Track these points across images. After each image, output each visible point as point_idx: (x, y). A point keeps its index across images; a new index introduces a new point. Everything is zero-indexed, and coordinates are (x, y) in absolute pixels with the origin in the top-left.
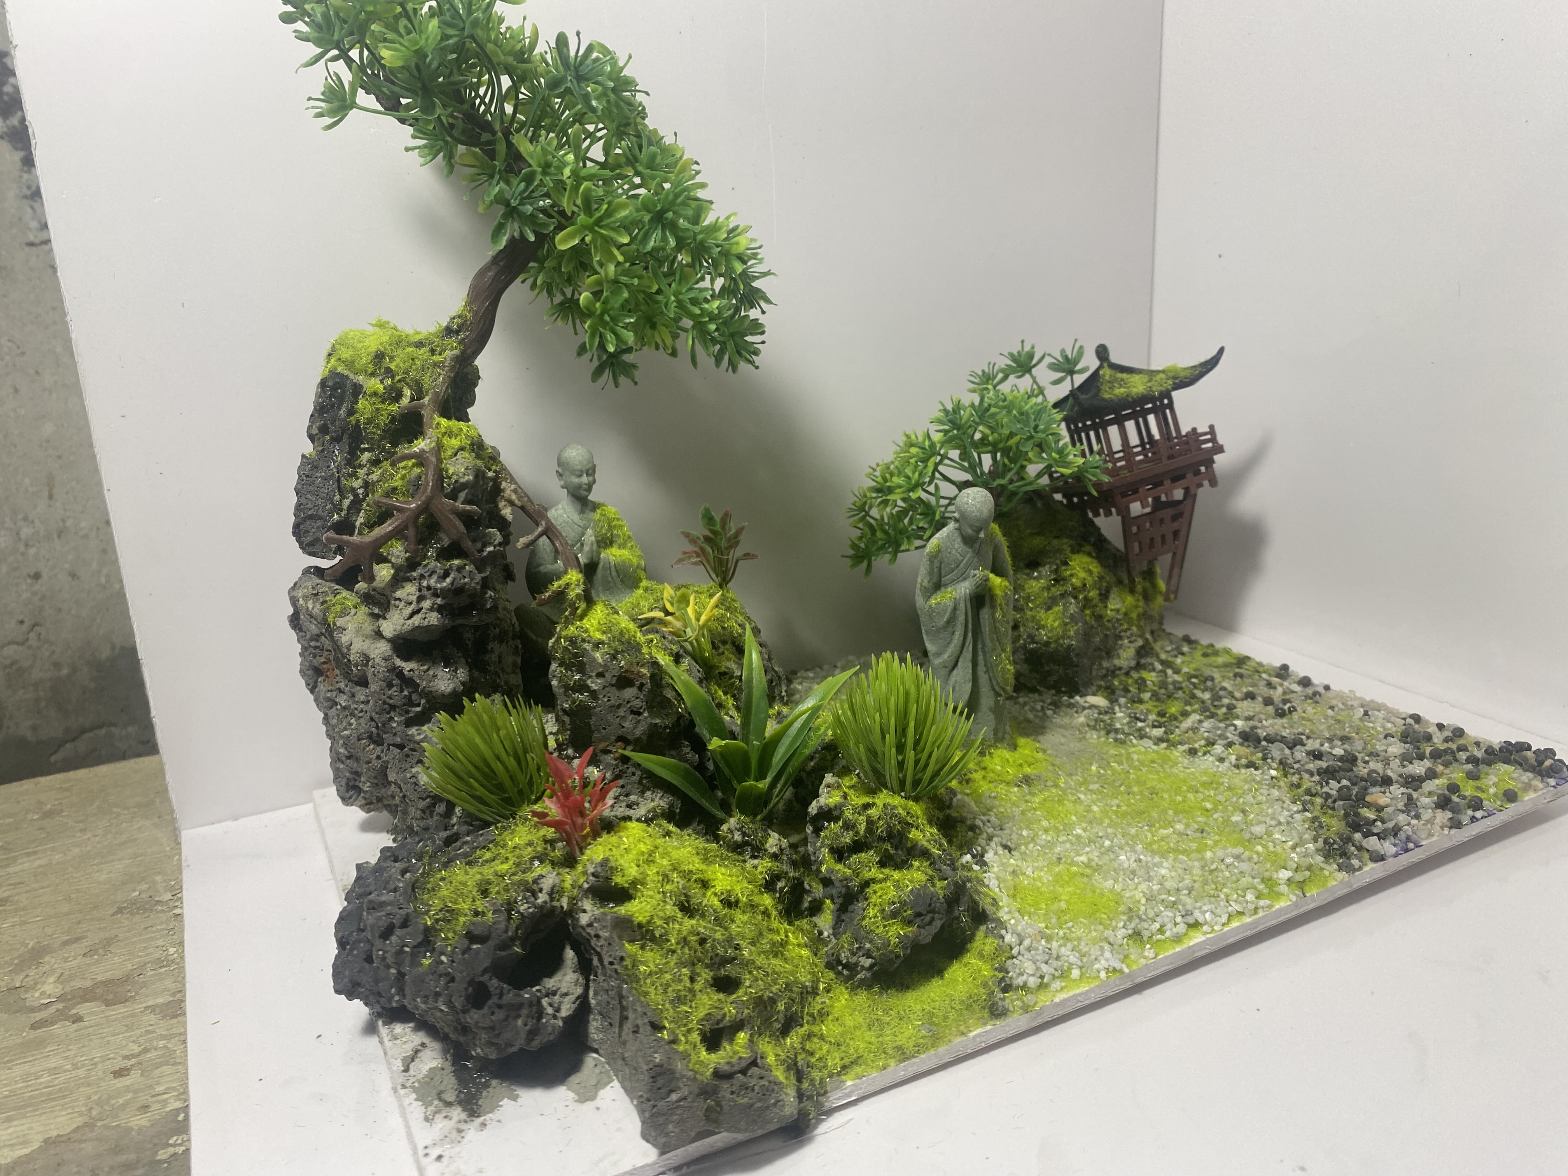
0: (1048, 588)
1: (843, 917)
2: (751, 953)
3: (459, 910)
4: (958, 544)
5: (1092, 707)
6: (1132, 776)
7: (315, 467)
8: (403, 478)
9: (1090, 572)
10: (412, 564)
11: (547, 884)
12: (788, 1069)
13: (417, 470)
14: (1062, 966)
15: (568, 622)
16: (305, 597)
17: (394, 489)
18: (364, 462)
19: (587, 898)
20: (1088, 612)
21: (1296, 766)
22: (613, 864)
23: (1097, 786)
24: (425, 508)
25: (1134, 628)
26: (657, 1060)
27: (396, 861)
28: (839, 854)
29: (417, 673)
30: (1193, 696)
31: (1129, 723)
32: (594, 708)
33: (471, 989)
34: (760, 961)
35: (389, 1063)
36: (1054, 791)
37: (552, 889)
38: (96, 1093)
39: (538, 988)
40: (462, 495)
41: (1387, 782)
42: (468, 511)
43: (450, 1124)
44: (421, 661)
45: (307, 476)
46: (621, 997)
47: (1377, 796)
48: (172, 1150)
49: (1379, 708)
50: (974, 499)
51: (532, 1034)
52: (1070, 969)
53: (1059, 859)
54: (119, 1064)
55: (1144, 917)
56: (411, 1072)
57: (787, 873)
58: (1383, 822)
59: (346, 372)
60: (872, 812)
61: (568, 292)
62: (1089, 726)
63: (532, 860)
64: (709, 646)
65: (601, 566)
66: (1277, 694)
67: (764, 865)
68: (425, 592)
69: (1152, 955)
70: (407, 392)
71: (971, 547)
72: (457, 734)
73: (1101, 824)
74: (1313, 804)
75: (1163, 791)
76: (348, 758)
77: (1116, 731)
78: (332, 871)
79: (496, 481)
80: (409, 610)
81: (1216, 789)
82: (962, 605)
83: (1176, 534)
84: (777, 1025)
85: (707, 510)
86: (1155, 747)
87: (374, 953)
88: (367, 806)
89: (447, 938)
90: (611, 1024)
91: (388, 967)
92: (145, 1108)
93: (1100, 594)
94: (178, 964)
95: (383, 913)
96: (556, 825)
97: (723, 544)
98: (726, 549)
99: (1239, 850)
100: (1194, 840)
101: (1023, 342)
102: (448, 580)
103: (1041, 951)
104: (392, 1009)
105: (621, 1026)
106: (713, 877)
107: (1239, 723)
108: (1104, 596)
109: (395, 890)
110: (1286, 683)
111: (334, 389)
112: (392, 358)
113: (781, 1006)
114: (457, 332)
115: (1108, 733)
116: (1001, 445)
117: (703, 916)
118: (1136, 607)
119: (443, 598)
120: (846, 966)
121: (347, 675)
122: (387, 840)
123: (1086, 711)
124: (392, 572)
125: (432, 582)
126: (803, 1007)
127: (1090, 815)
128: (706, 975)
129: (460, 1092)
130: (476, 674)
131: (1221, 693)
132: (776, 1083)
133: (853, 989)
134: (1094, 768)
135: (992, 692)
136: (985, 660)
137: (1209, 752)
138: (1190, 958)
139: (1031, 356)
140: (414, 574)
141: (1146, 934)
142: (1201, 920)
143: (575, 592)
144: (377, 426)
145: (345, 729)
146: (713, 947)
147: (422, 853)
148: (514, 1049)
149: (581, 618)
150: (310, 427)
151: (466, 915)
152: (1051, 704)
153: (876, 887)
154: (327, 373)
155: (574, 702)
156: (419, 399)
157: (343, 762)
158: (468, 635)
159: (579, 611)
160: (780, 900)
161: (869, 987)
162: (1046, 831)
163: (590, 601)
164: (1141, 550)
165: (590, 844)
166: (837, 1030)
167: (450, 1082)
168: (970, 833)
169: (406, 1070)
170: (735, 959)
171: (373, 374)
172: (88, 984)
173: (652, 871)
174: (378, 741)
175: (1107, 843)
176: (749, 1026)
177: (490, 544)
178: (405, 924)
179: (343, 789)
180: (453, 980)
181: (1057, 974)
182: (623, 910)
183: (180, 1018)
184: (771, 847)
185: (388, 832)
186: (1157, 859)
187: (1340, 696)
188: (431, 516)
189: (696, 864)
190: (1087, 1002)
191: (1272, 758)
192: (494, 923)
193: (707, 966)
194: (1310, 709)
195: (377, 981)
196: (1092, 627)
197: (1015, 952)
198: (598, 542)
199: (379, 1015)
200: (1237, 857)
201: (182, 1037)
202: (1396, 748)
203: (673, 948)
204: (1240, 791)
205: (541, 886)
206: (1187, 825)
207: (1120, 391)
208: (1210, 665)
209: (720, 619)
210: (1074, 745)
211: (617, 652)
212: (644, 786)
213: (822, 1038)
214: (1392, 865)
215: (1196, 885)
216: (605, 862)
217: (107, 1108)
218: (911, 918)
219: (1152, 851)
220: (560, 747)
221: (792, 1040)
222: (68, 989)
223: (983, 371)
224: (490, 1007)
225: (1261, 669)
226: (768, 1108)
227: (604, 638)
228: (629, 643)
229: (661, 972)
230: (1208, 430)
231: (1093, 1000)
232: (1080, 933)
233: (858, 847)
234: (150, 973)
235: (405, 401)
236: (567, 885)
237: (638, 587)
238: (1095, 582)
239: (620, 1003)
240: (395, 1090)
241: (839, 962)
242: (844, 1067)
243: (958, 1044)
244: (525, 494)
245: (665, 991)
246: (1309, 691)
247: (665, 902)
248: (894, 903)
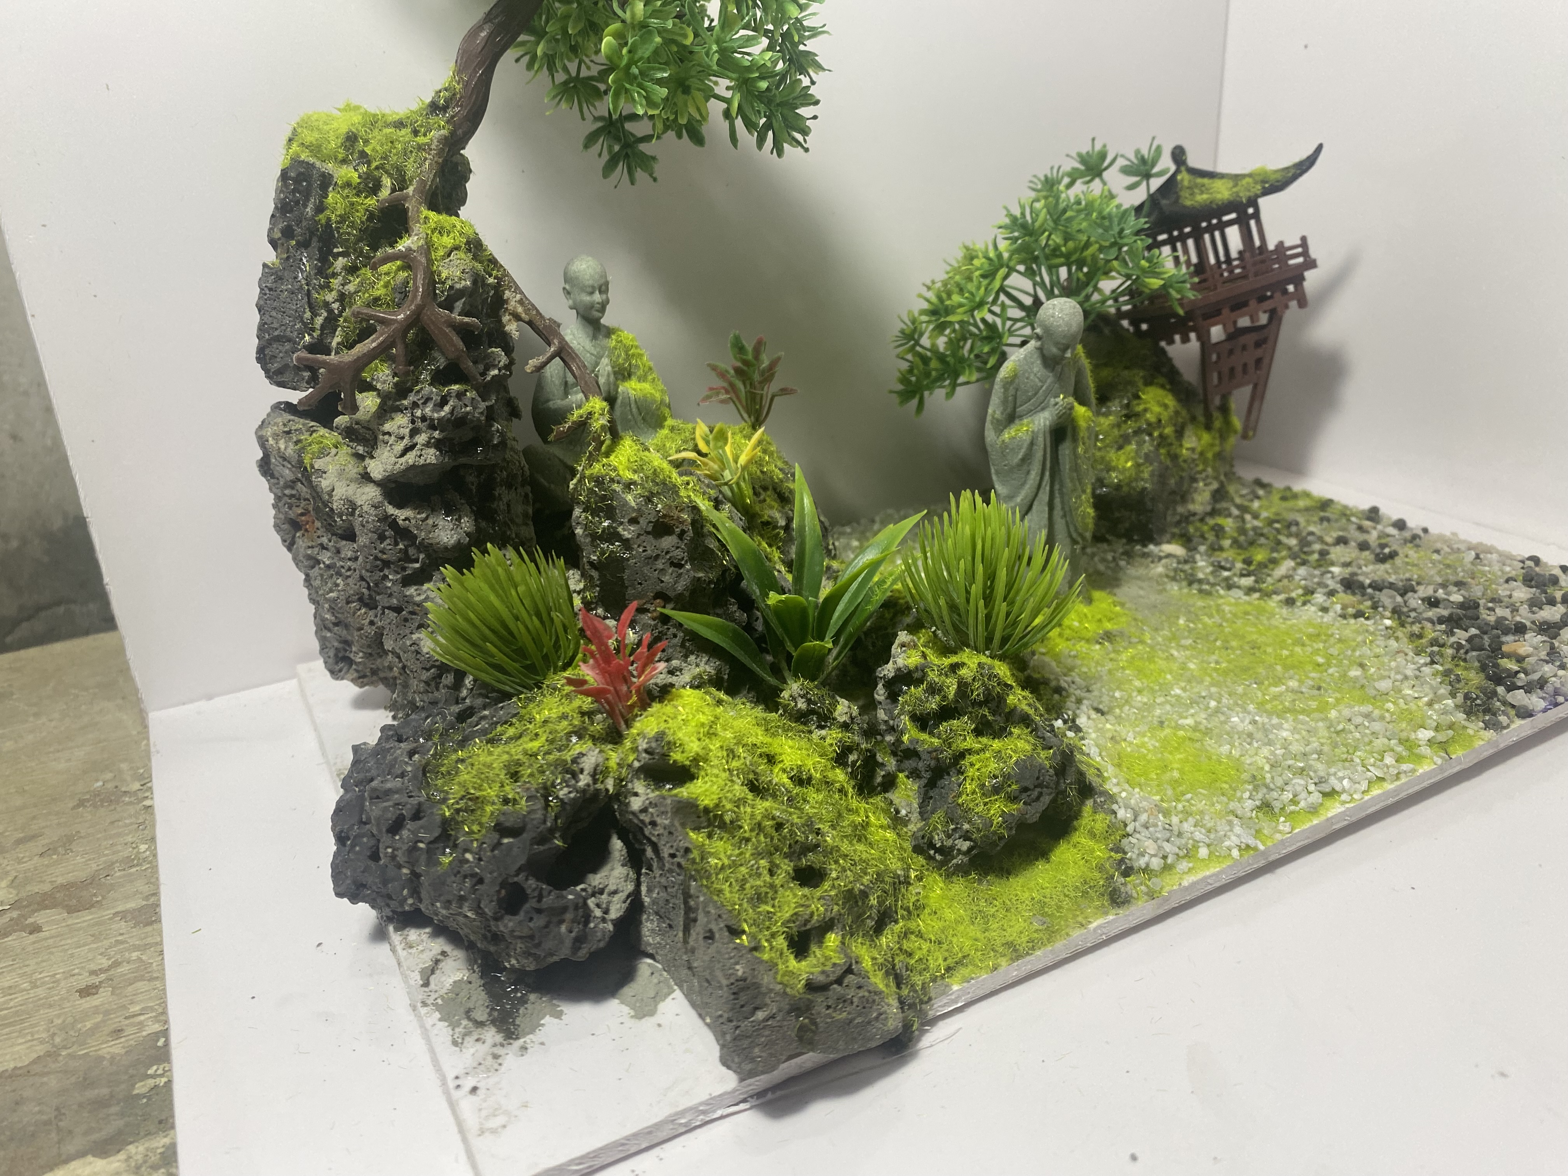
0: (1118, 426)
1: (931, 794)
2: (833, 838)
3: (485, 797)
4: (1037, 367)
5: (1169, 556)
6: (1227, 630)
7: (279, 279)
8: (386, 286)
9: (1166, 406)
10: (402, 391)
11: (588, 763)
12: (887, 974)
13: (403, 275)
14: (1187, 844)
15: (592, 459)
16: (276, 436)
17: (377, 299)
18: (338, 270)
19: (639, 779)
20: (1163, 451)
21: (1413, 614)
22: (671, 738)
23: (1190, 641)
24: (415, 320)
25: (1210, 470)
26: (740, 973)
27: (400, 740)
28: (923, 721)
29: (413, 521)
30: (1279, 543)
31: (1212, 573)
32: (628, 559)
33: (503, 892)
34: (845, 847)
35: (405, 978)
36: (1140, 647)
37: (595, 769)
38: (59, 1016)
39: (582, 886)
40: (459, 305)
41: (1520, 629)
42: (467, 323)
43: (483, 1049)
44: (418, 508)
45: (270, 289)
46: (687, 896)
47: (1510, 644)
48: (151, 1082)
49: (1489, 550)
50: (1061, 310)
51: (579, 941)
52: (1196, 847)
53: (1161, 723)
54: (85, 980)
55: (1272, 786)
56: (432, 986)
57: (858, 745)
58: (1526, 674)
59: (311, 160)
60: (963, 672)
61: (573, 67)
62: (1167, 576)
63: (569, 735)
64: (751, 492)
65: (619, 401)
66: (1373, 537)
67: (833, 736)
68: (419, 424)
69: (1288, 829)
70: (387, 182)
71: (1053, 370)
72: (467, 590)
73: (1202, 681)
74: (1442, 656)
75: (1266, 645)
76: (336, 624)
77: (1200, 581)
78: (324, 754)
79: (498, 288)
80: (400, 447)
81: (1325, 642)
82: (1041, 439)
83: (1259, 362)
84: (870, 923)
85: (737, 339)
86: (1246, 598)
87: (381, 850)
88: (361, 679)
89: (471, 832)
90: (670, 926)
91: (400, 867)
92: (118, 1032)
93: (1176, 431)
94: (150, 862)
95: (390, 803)
96: (596, 694)
97: (757, 377)
98: (760, 382)
99: (1366, 708)
100: (1312, 698)
101: (1093, 140)
102: (447, 408)
103: (1160, 828)
104: (404, 913)
105: (687, 930)
106: (779, 750)
107: (1336, 570)
108: (1180, 433)
109: (402, 775)
110: (1379, 527)
111: (297, 181)
112: (366, 142)
113: (873, 901)
114: (444, 109)
115: (1190, 584)
116: (1074, 258)
117: (774, 796)
118: (1212, 445)
119: (441, 431)
120: (940, 851)
121: (330, 527)
122: (385, 718)
123: (1164, 561)
124: (379, 401)
125: (428, 410)
126: (897, 901)
127: (1188, 674)
128: (786, 867)
129: (493, 1009)
130: (483, 524)
131: (1310, 538)
132: (876, 993)
133: (949, 876)
134: (1181, 621)
135: (1068, 540)
136: (1062, 502)
137: (1309, 601)
138: (1328, 831)
139: (1103, 156)
140: (405, 402)
141: (1277, 805)
142: (1338, 788)
143: (599, 423)
144: (353, 225)
145: (331, 591)
146: (791, 832)
147: (431, 731)
148: (555, 959)
149: (607, 455)
150: (270, 230)
151: (493, 803)
152: (1123, 554)
153: (973, 758)
154: (287, 163)
155: (603, 553)
156: (401, 189)
157: (329, 630)
158: (471, 479)
159: (604, 448)
160: (852, 775)
161: (966, 873)
162: (1140, 691)
163: (616, 437)
164: (1220, 378)
165: (637, 716)
166: (938, 925)
167: (479, 999)
168: (1056, 697)
169: (426, 984)
170: (817, 846)
171: (344, 161)
172: (47, 888)
173: (714, 746)
174: (371, 605)
175: (1213, 704)
176: (840, 926)
177: (495, 366)
178: (417, 815)
179: (331, 661)
180: (481, 881)
181: (1181, 854)
182: (685, 792)
183: (155, 926)
184: (840, 715)
185: (385, 708)
186: (1275, 721)
187: (1441, 538)
188: (423, 330)
189: (758, 736)
190: (1218, 885)
191: (1383, 607)
192: (529, 813)
193: (786, 856)
194: (1411, 553)
195: (385, 882)
196: (1167, 468)
197: (1130, 829)
198: (615, 373)
199: (390, 920)
200: (1367, 716)
201: (159, 948)
202: (1522, 593)
203: (747, 835)
204: (1354, 644)
205: (581, 766)
206: (1301, 682)
207: (1202, 198)
208: (1292, 510)
209: (759, 463)
210: (1154, 598)
211: (652, 494)
212: (688, 649)
213: (920, 935)
214: (1541, 721)
215: (1326, 749)
216: (660, 737)
217: (72, 1033)
218: (1017, 793)
219: (1266, 711)
220: (588, 606)
221: (886, 940)
222: (23, 894)
223: (1046, 177)
224: (527, 912)
225: (1348, 512)
226: (869, 1023)
227: (635, 477)
228: (664, 484)
229: (734, 865)
230: (1299, 242)
231: (1223, 882)
232: (1201, 805)
233: (946, 713)
234: (118, 874)
235: (385, 193)
236: (613, 763)
237: (661, 426)
238: (1171, 418)
239: (686, 903)
240: (414, 1008)
241: (931, 845)
242: (948, 969)
243: (1077, 936)
244: (533, 305)
245: (742, 888)
246: (1407, 534)
247: (732, 781)
248: (995, 777)
